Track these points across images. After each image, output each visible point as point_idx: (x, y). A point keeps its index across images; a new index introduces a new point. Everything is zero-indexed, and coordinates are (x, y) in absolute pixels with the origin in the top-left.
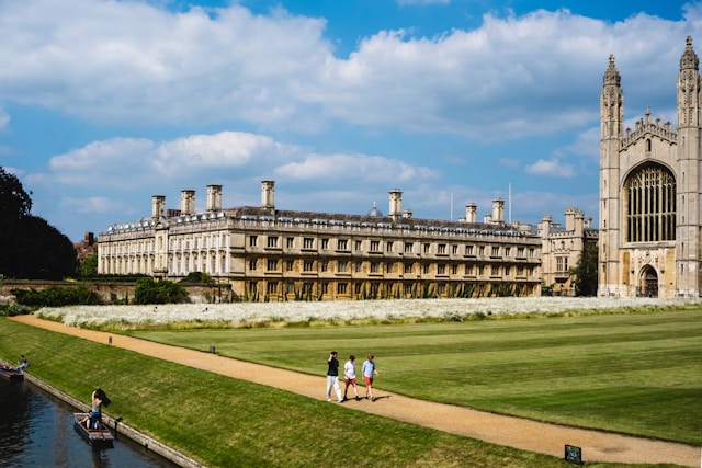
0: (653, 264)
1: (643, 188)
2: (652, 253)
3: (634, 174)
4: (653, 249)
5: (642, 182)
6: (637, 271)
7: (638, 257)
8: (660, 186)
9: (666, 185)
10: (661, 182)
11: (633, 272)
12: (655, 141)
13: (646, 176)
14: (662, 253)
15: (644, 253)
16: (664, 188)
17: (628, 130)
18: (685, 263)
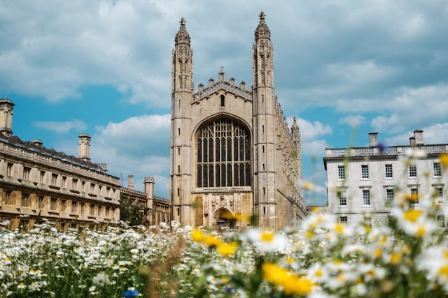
0: (228, 207)
1: (214, 139)
2: (226, 197)
3: (206, 125)
4: (227, 193)
5: (213, 134)
6: (211, 214)
7: (211, 201)
8: (233, 138)
9: (238, 137)
10: (233, 134)
11: (206, 215)
12: (228, 98)
13: (218, 128)
14: (237, 197)
15: (218, 197)
16: (236, 139)
17: (201, 85)
18: (266, 206)
